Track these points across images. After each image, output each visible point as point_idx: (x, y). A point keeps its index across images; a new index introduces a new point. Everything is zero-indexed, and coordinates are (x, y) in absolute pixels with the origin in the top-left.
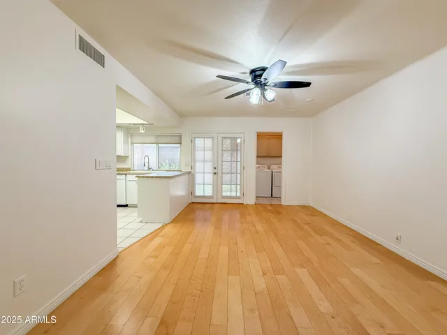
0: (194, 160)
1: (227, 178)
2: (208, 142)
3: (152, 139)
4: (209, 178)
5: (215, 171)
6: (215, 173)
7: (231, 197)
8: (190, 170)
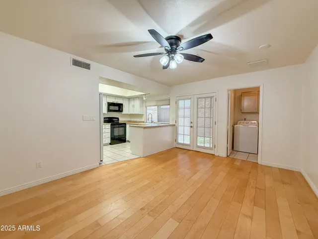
0: (177, 116)
1: (201, 130)
2: (188, 103)
3: (154, 103)
4: (187, 130)
5: (192, 125)
6: (191, 127)
7: (204, 148)
8: (174, 123)
